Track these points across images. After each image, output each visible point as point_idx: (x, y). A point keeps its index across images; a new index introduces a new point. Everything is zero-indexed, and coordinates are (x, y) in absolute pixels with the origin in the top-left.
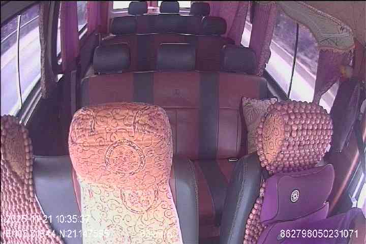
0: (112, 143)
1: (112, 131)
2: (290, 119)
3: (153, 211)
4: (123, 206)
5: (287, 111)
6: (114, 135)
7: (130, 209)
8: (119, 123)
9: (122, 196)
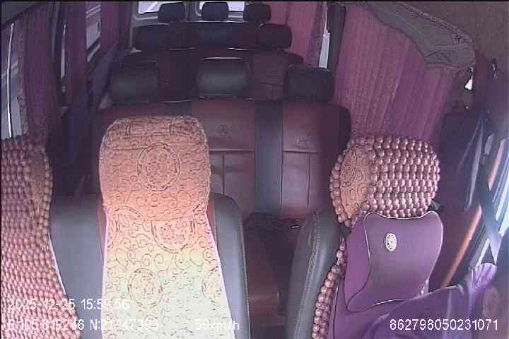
0: (146, 147)
1: (148, 134)
2: (378, 156)
3: (189, 250)
4: (154, 243)
5: (373, 147)
6: (149, 138)
7: (162, 246)
8: (155, 126)
9: (153, 230)
